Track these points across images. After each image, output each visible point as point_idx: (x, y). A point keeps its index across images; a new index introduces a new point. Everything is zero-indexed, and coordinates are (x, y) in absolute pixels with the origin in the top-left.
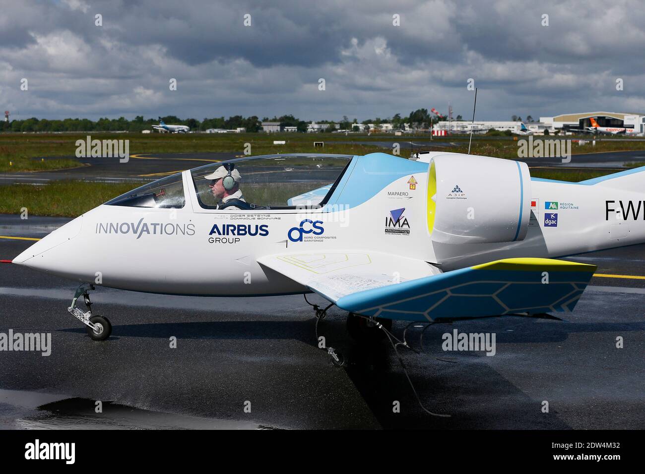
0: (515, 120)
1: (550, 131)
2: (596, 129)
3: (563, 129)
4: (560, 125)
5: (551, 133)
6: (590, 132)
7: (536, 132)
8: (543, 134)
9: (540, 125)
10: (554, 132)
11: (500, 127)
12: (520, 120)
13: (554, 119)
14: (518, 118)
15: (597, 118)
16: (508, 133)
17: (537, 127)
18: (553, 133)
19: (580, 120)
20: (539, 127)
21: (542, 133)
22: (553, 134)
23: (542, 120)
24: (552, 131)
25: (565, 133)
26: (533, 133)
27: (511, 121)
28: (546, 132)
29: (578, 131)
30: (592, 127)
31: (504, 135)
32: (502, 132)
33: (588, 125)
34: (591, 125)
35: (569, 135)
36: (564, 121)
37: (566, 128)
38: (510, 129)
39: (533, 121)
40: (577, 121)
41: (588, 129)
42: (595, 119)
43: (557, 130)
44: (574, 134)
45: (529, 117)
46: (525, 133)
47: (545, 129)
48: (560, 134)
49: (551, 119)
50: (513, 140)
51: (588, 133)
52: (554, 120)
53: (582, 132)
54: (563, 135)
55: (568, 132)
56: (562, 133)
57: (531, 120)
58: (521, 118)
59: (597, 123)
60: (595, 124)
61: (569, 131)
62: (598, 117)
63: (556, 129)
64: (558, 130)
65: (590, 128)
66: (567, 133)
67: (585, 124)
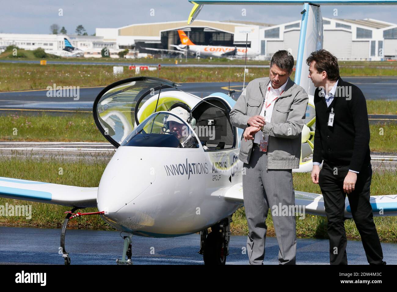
0: (55, 32)
1: (111, 51)
2: (188, 47)
3: (132, 47)
4: (130, 41)
5: (113, 54)
6: (178, 54)
7: (89, 53)
8: (100, 56)
9: (96, 41)
10: (118, 52)
11: (28, 44)
12: (64, 31)
13: (119, 31)
14: (61, 29)
15: (190, 30)
16: (40, 54)
17: (92, 45)
18: (116, 54)
19: (162, 33)
20: (94, 44)
21: (99, 53)
22: (117, 57)
23: (99, 32)
24: (114, 51)
25: (136, 54)
26: (84, 54)
27: (50, 34)
28: (105, 53)
29: (160, 52)
30: (180, 46)
31: (33, 57)
32: (29, 51)
33: (176, 43)
34: (179, 42)
35: (143, 58)
36: (135, 34)
37: (140, 46)
38: (43, 47)
39: (85, 34)
40: (158, 35)
41: (175, 49)
42: (186, 33)
43: (123, 50)
44: (151, 56)
45: (80, 28)
46: (69, 54)
47: (104, 46)
48: (127, 57)
49: (116, 31)
50: (39, 65)
51: (175, 54)
52: (120, 33)
53: (166, 53)
54: (133, 57)
55: (141, 52)
56: (131, 54)
57: (83, 32)
58: (66, 29)
59: (191, 38)
60: (185, 40)
62: (192, 29)
63: (121, 47)
64: (126, 49)
65: (178, 47)
66: (140, 55)
67: (170, 40)
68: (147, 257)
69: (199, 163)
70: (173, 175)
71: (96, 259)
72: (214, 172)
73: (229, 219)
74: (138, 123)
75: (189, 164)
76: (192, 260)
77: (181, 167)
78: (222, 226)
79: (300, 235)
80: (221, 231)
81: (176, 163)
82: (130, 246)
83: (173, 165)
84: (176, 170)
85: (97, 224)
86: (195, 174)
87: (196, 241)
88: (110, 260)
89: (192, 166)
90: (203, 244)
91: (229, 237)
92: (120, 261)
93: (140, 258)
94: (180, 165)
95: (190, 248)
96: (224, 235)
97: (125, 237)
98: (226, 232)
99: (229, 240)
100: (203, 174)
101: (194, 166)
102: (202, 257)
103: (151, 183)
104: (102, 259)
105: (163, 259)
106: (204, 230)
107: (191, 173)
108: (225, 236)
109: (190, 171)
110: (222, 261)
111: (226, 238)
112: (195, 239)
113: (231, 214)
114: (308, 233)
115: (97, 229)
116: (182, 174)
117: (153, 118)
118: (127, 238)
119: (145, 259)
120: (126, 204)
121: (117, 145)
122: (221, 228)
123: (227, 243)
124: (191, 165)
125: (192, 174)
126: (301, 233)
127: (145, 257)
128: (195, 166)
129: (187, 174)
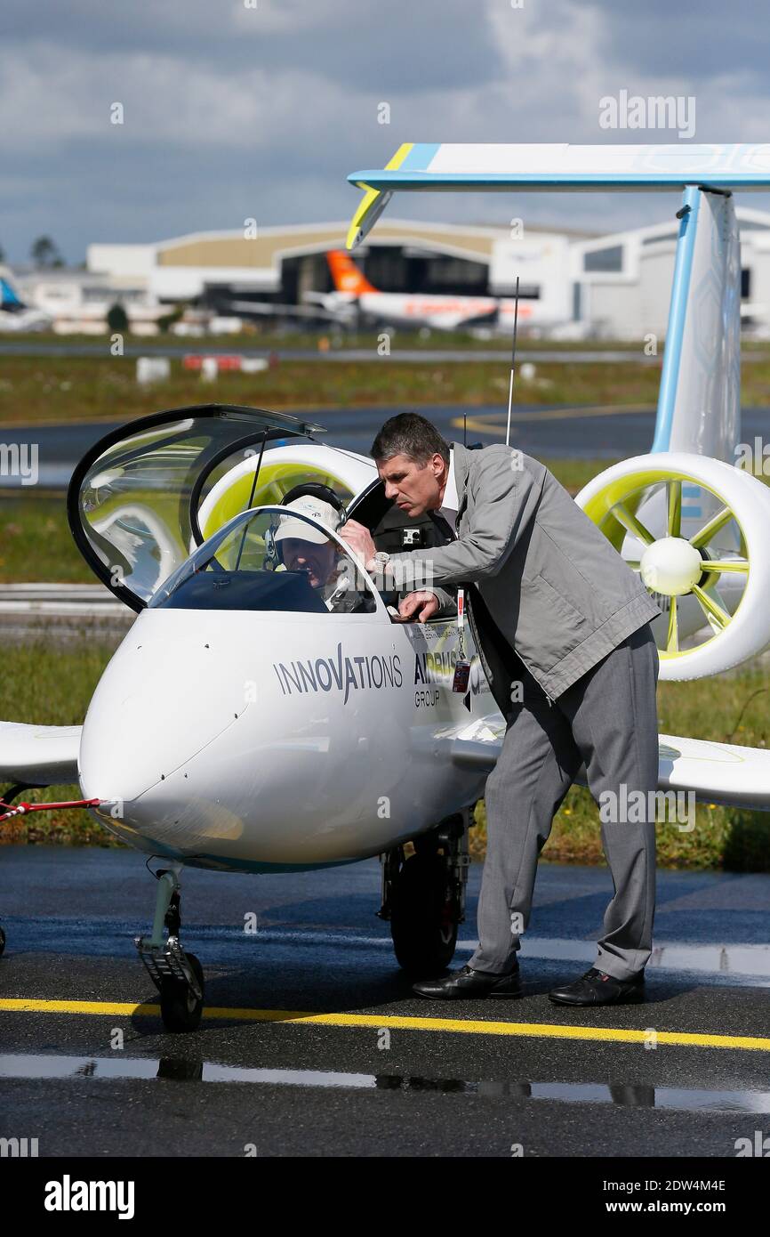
1: (134, 310)
2: (356, 302)
3: (195, 302)
4: (188, 283)
5: (139, 321)
6: (330, 321)
7: (69, 319)
8: (102, 328)
9: (91, 282)
10: (154, 316)
13: (160, 253)
15: (363, 251)
17: (78, 294)
18: (145, 321)
19: (284, 261)
20: (84, 292)
22: (151, 329)
23: (105, 259)
24: (143, 316)
25: (205, 323)
26: (54, 321)
28: (118, 319)
29: (273, 316)
33: (322, 285)
34: (330, 286)
35: (226, 335)
37: (218, 298)
39: (57, 264)
40: (265, 265)
41: (320, 306)
42: (353, 259)
44: (253, 328)
45: (43, 246)
46: (14, 322)
47: (113, 301)
48: (181, 329)
51: (321, 323)
52: (161, 260)
53: (294, 319)
54: (197, 331)
55: (221, 317)
56: (193, 322)
57: (52, 259)
59: (366, 274)
60: (350, 281)
61: (225, 313)
62: (369, 248)
63: (164, 301)
64: (177, 307)
65: (329, 301)
66: (219, 325)
67: (307, 280)
68: (228, 928)
69: (375, 658)
70: (301, 691)
71: (76, 935)
72: (419, 681)
73: (466, 818)
74: (199, 540)
75: (347, 660)
76: (358, 935)
77: (322, 667)
78: (446, 837)
79: (672, 861)
80: (441, 851)
81: (308, 657)
82: (175, 899)
83: (299, 663)
84: (309, 677)
85: (82, 829)
86: (363, 687)
87: (370, 879)
88: (117, 935)
89: (355, 666)
90: (389, 891)
91: (465, 869)
92: (146, 941)
93: (207, 931)
94: (320, 662)
95: (351, 900)
96: (450, 863)
97: (160, 873)
98: (456, 854)
99: (465, 877)
100: (388, 689)
101: (360, 665)
102: (387, 925)
103: (236, 717)
104: (95, 934)
105: (273, 935)
106: (392, 851)
107: (352, 684)
108: (454, 866)
109: (349, 680)
110: (446, 939)
111: (458, 873)
112: (368, 873)
113: (470, 803)
114: (696, 855)
115: (83, 843)
116: (327, 688)
117: (243, 525)
118: (167, 875)
119: (220, 932)
120: (163, 778)
121: (138, 605)
122: (444, 844)
123: (460, 888)
124: (352, 661)
125: (356, 687)
126: (675, 854)
127: (221, 927)
128: (364, 665)
129: (341, 688)
